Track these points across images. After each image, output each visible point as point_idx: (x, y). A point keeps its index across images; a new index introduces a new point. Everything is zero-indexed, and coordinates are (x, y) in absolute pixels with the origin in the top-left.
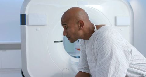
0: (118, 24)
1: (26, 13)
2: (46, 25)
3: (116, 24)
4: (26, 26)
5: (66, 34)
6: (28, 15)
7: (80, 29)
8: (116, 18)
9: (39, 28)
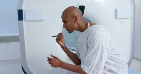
0: (118, 17)
1: (23, 9)
2: (43, 20)
3: (116, 17)
4: (24, 21)
5: (65, 27)
6: (25, 11)
7: (75, 23)
8: (116, 11)
9: (37, 24)
